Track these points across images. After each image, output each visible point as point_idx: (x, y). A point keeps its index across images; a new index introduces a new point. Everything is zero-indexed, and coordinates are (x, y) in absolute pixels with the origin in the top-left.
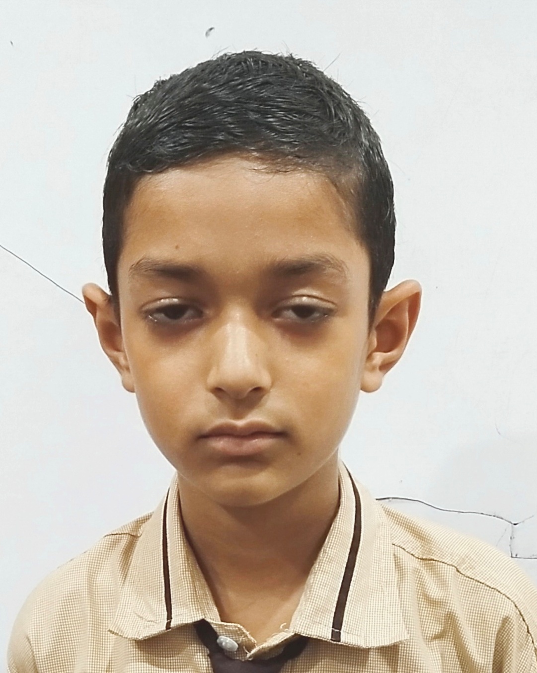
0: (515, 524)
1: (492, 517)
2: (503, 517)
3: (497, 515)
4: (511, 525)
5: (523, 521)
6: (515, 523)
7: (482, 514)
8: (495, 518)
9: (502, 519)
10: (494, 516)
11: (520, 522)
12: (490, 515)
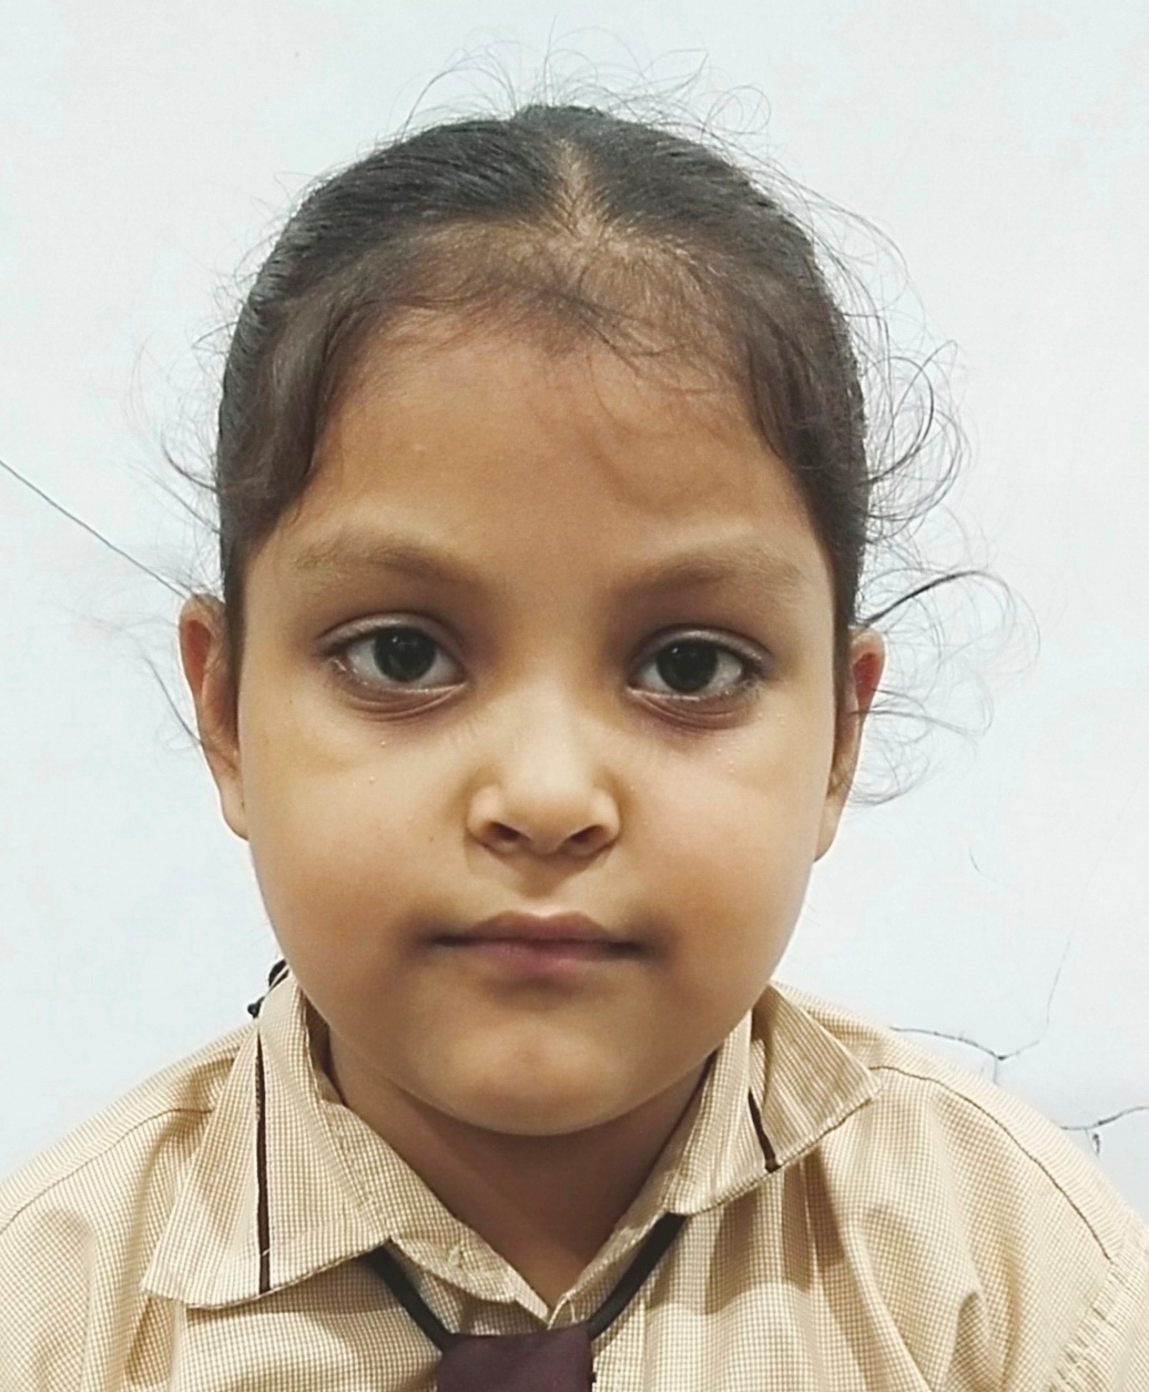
0: (1001, 1058)
1: (957, 1042)
2: (978, 1042)
3: (965, 1036)
4: (992, 1058)
5: (1018, 1053)
6: (1001, 1054)
7: (936, 1034)
8: (963, 1044)
9: (976, 1045)
10: (960, 1039)
11: (1011, 1055)
12: (952, 1038)
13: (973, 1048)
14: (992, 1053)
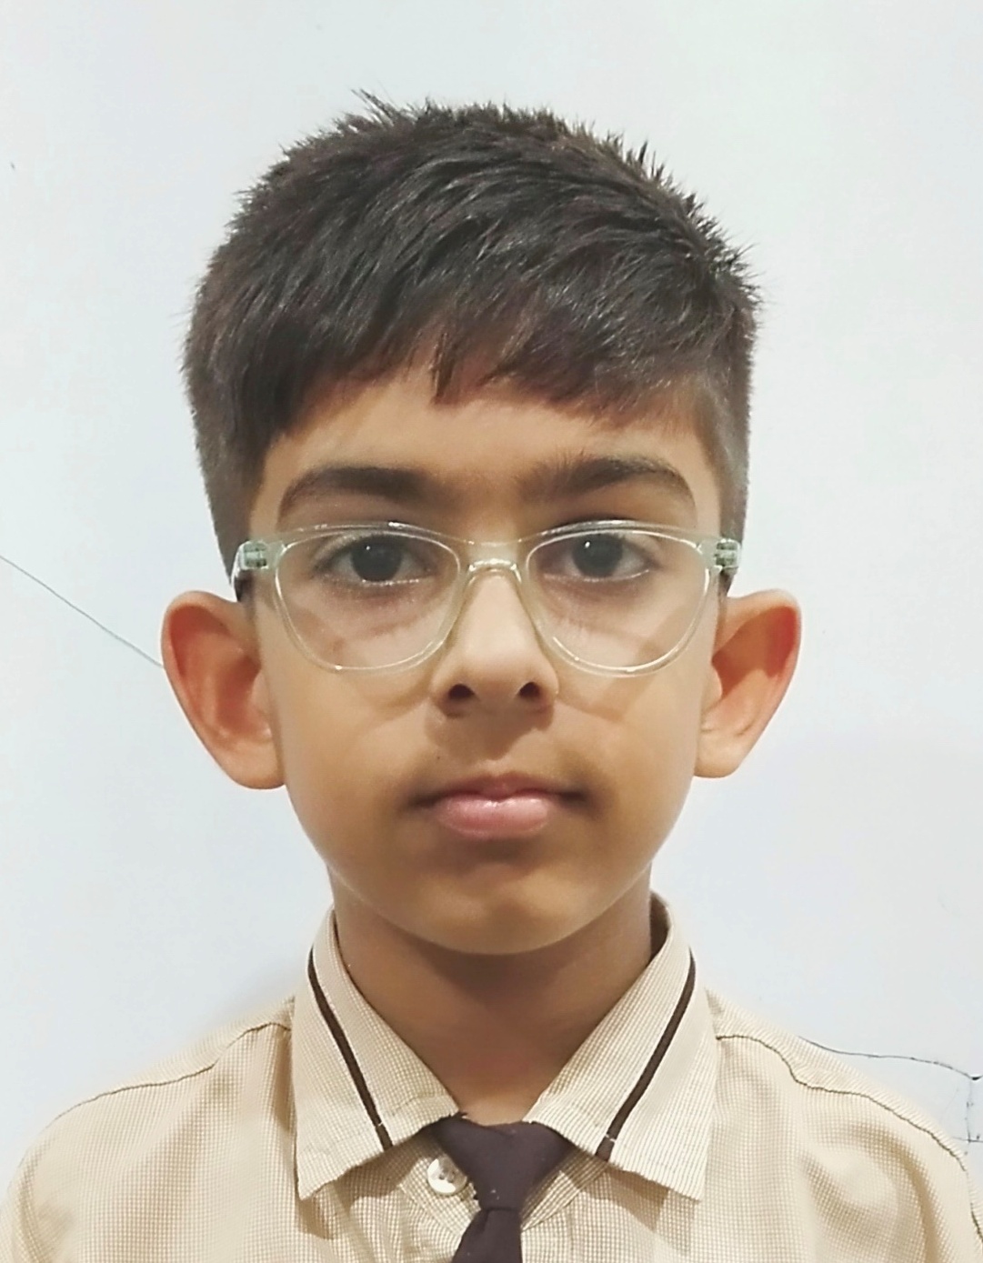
0: (975, 1079)
1: (933, 1065)
2: (952, 1065)
3: (940, 1061)
4: (967, 1079)
6: (976, 1076)
7: (913, 1059)
8: (938, 1067)
9: (951, 1068)
10: (936, 1063)
12: (929, 1062)
13: (949, 1070)
14: (966, 1075)
